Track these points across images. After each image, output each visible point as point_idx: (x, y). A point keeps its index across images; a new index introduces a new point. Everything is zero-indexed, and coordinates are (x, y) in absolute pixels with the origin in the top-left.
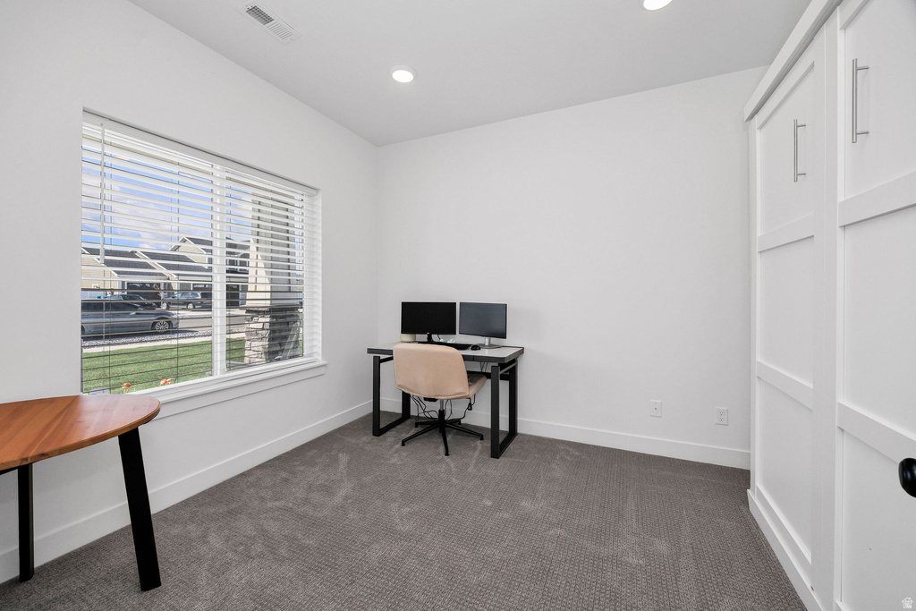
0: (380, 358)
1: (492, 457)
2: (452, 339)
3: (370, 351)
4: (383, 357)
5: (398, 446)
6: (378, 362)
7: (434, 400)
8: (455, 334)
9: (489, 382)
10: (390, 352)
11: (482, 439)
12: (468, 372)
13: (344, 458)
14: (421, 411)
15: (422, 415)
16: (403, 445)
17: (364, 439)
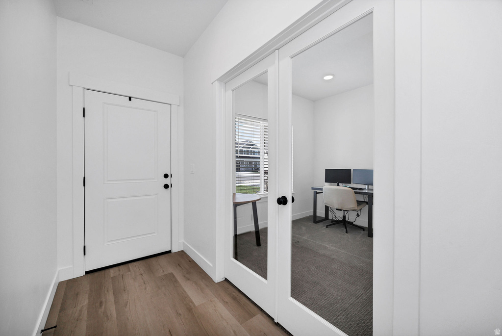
0: (317, 192)
1: (369, 236)
2: (349, 185)
3: (313, 188)
4: (318, 191)
5: (325, 227)
6: (316, 194)
7: (341, 210)
8: (350, 183)
9: (367, 206)
10: (322, 189)
11: (364, 230)
12: (357, 201)
13: (304, 228)
14: (334, 217)
15: (334, 219)
16: (327, 227)
17: (310, 223)
